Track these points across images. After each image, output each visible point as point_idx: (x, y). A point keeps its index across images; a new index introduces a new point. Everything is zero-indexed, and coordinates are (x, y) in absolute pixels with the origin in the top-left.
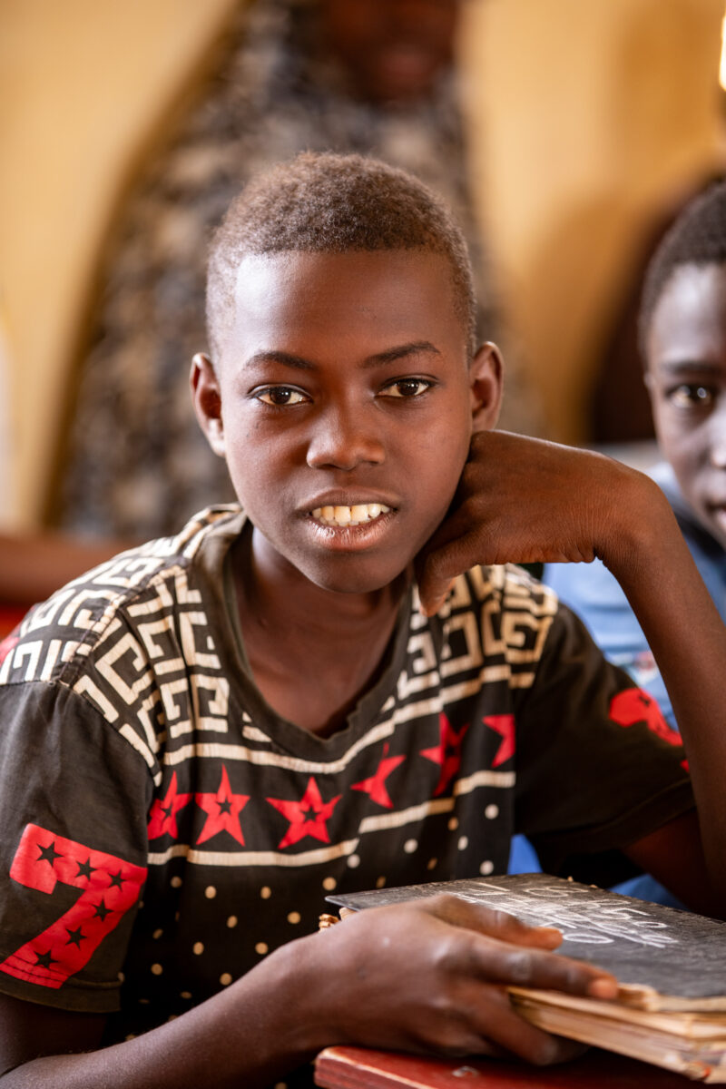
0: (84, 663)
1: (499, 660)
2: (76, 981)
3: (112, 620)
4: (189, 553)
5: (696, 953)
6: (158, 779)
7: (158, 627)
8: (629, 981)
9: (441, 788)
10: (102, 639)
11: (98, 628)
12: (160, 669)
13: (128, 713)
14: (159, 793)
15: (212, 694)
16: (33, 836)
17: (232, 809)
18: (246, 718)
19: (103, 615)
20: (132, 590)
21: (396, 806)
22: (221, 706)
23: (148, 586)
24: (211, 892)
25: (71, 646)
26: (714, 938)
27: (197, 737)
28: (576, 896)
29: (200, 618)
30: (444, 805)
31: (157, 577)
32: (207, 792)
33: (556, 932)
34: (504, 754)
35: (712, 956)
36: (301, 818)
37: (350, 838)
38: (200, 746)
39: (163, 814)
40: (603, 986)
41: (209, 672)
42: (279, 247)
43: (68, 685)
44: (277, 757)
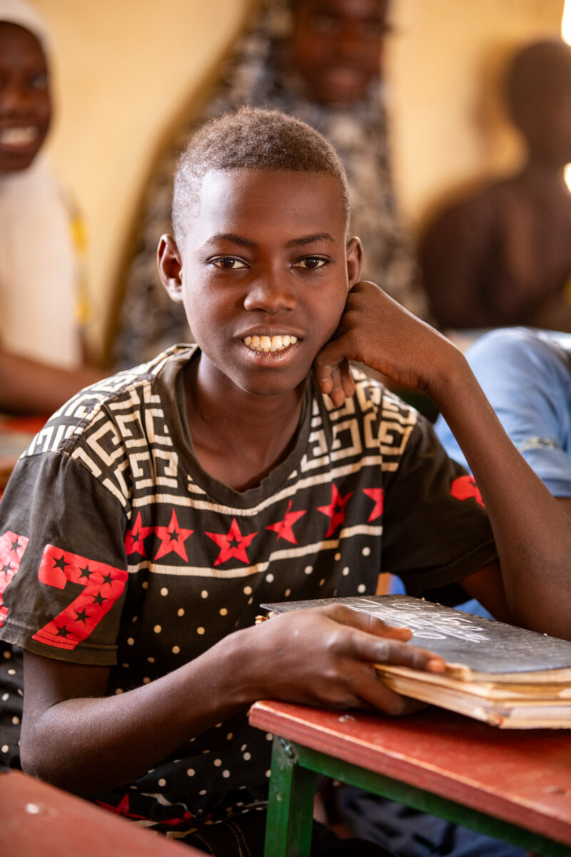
0: (78, 439)
1: (375, 452)
2: (84, 645)
3: (98, 412)
4: (155, 372)
5: (500, 647)
6: (129, 515)
7: (129, 418)
8: (453, 661)
9: (330, 532)
10: (91, 425)
11: (89, 417)
12: (129, 444)
13: (108, 471)
14: (130, 524)
15: (167, 463)
16: (51, 553)
17: (179, 537)
18: (189, 478)
19: (93, 409)
20: (113, 394)
21: (300, 543)
22: (173, 470)
23: (125, 391)
24: (164, 592)
25: (71, 429)
26: (513, 638)
27: (155, 490)
28: (425, 609)
29: (160, 413)
30: (333, 544)
31: (131, 386)
32: (162, 526)
33: (409, 631)
34: (377, 513)
35: (511, 649)
36: (228, 545)
37: (263, 561)
38: (157, 495)
39: (132, 539)
40: (435, 664)
41: (165, 448)
42: (233, 165)
43: (68, 454)
44: (210, 504)
